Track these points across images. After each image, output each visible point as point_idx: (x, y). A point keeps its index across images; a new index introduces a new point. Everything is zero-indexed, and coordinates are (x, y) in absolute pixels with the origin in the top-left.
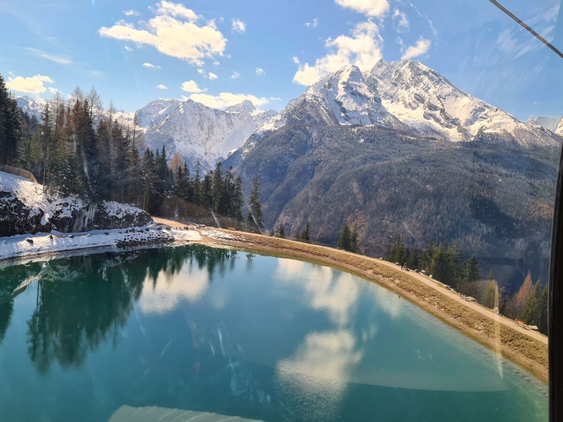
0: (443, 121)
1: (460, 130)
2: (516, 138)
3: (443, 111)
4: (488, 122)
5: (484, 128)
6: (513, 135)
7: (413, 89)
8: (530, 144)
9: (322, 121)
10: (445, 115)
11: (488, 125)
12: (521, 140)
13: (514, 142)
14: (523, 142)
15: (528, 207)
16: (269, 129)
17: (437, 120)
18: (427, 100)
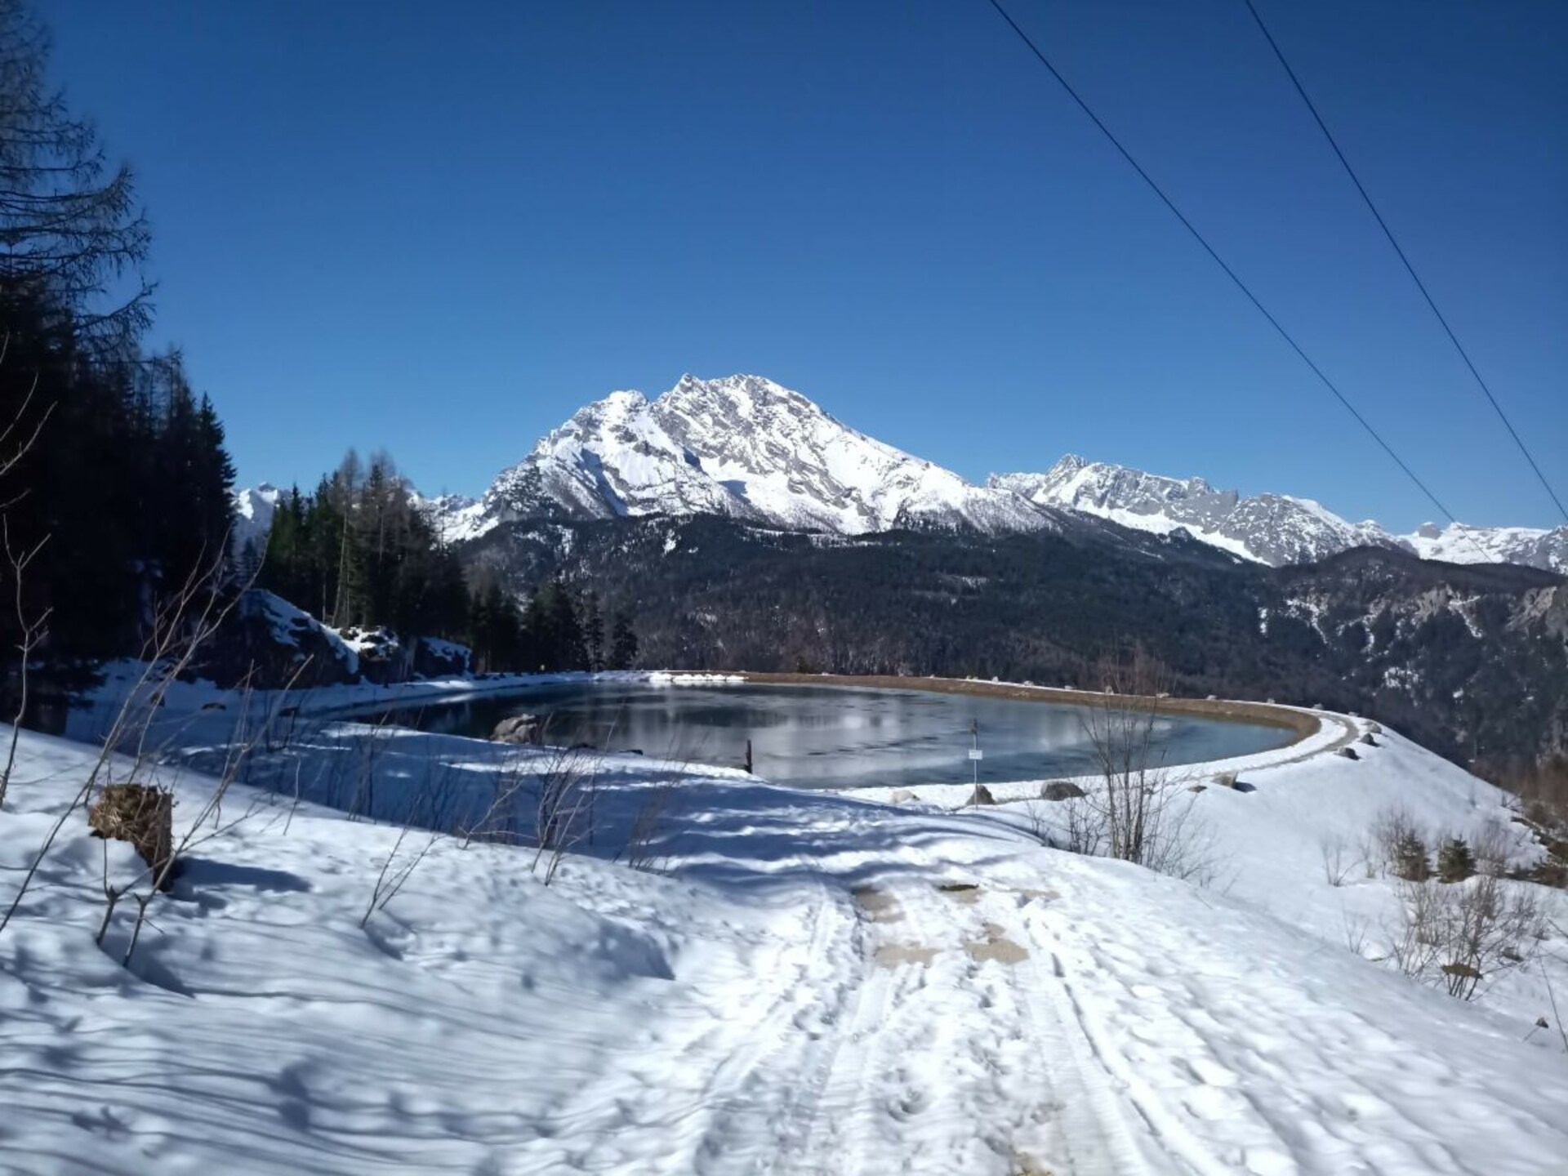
0: (827, 495)
1: (863, 510)
2: (970, 518)
3: (824, 474)
4: (914, 491)
5: (908, 502)
6: (964, 512)
7: (761, 435)
8: (997, 529)
9: (579, 508)
10: (830, 482)
11: (914, 497)
12: (980, 521)
13: (965, 525)
14: (982, 524)
15: (1013, 648)
16: (459, 537)
17: (818, 494)
18: (792, 455)
